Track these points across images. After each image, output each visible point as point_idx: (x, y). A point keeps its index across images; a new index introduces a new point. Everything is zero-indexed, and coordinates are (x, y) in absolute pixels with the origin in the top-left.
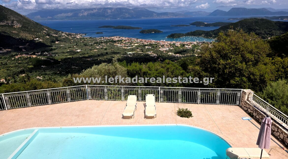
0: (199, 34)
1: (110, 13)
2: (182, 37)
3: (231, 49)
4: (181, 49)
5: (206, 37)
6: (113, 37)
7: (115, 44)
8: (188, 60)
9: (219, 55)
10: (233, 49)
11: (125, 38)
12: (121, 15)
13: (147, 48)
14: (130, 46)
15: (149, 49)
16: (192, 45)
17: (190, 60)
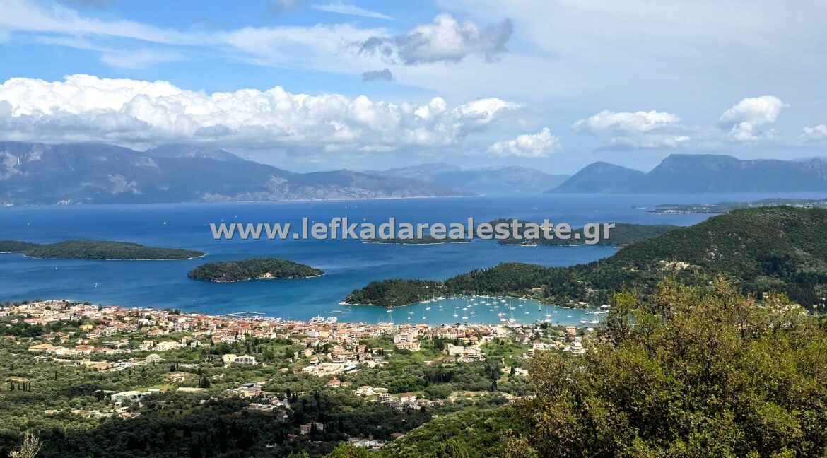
0: (514, 284)
1: (16, 171)
2: (431, 298)
3: (681, 382)
4: (429, 363)
5: (553, 298)
6: (25, 303)
7: (39, 347)
8: (470, 429)
9: (622, 413)
10: (693, 381)
11: (100, 309)
12: (84, 185)
13: (233, 365)
14: (126, 357)
15: (244, 369)
16: (482, 342)
17: (479, 425)
